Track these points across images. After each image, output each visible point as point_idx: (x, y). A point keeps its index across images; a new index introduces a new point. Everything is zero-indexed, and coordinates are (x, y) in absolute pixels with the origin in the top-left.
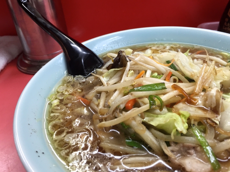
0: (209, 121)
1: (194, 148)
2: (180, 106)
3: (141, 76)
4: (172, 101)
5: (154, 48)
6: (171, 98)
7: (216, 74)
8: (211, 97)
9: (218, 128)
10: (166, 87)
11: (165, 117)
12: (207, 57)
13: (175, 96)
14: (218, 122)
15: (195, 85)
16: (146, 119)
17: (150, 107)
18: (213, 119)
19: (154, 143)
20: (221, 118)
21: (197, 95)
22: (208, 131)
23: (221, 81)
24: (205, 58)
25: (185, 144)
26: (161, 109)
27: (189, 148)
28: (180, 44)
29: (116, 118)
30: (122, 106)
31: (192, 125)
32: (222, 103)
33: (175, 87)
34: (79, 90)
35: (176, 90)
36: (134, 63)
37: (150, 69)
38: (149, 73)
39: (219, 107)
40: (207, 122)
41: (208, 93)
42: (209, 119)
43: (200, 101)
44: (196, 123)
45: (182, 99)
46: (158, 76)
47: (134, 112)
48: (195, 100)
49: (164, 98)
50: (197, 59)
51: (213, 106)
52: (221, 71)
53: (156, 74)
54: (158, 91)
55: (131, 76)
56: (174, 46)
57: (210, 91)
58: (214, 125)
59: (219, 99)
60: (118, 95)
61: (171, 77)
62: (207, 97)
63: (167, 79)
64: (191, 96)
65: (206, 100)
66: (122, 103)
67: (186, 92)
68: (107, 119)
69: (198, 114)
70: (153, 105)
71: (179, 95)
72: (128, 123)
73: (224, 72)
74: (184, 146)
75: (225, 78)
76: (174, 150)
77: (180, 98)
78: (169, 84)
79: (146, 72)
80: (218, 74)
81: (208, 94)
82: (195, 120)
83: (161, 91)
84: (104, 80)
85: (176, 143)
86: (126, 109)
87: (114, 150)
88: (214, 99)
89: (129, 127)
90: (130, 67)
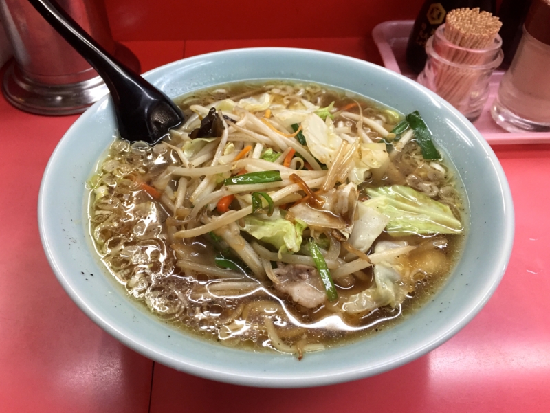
0: (335, 233)
1: (308, 271)
2: (299, 208)
3: (246, 155)
4: (288, 200)
5: (276, 91)
6: (287, 196)
7: (361, 157)
8: (343, 197)
9: (348, 243)
10: (282, 177)
11: (273, 226)
13: (293, 193)
14: (347, 235)
15: (325, 175)
16: (247, 228)
17: (254, 211)
18: (341, 231)
19: (255, 264)
20: (353, 230)
21: (325, 192)
22: (332, 248)
23: (367, 169)
25: (297, 265)
26: (270, 213)
27: (302, 271)
29: (202, 224)
30: (212, 207)
31: (310, 239)
32: (357, 207)
33: (295, 179)
35: (296, 183)
37: (261, 143)
38: (259, 148)
39: (352, 213)
40: (333, 235)
41: (339, 191)
42: (336, 230)
43: (328, 202)
44: (318, 235)
45: (303, 197)
46: (273, 155)
47: (230, 216)
48: (321, 200)
49: (276, 196)
51: (344, 211)
53: (270, 151)
54: (269, 184)
55: (229, 153)
57: (343, 188)
58: (342, 239)
59: (353, 202)
60: (206, 187)
61: (294, 156)
62: (338, 197)
63: (286, 161)
64: (316, 193)
65: (336, 202)
66: (212, 202)
67: (310, 186)
68: (188, 226)
69: (321, 223)
70: (258, 207)
71: (299, 192)
72: (218, 233)
73: (374, 154)
74: (295, 269)
76: (281, 273)
77: (300, 197)
78: (286, 172)
79: (254, 145)
81: (339, 193)
82: (316, 231)
83: (272, 183)
84: (184, 155)
85: (285, 264)
86: (217, 211)
87: (197, 272)
88: (346, 201)
89: (221, 239)
90: (229, 137)
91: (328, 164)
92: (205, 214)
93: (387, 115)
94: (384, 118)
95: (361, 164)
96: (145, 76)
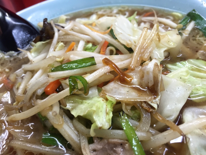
0: (144, 105)
1: (122, 145)
5: (100, 13)
6: (101, 77)
7: (159, 40)
8: (148, 73)
9: (157, 112)
10: (96, 62)
12: (155, 19)
13: (105, 74)
14: (155, 106)
15: (132, 57)
18: (150, 102)
19: (73, 140)
20: (160, 100)
21: (133, 70)
22: (143, 119)
23: (165, 49)
24: (153, 21)
25: (110, 140)
26: (86, 92)
27: (116, 145)
28: (129, 7)
31: (121, 114)
32: (162, 79)
33: (107, 62)
34: (7, 70)
35: (107, 65)
36: (64, 33)
37: (83, 40)
38: (82, 44)
39: (157, 86)
40: (142, 107)
41: (144, 68)
42: (145, 102)
43: (136, 78)
44: (129, 108)
45: (115, 76)
46: (93, 48)
47: (54, 98)
48: (129, 77)
50: (145, 22)
51: (150, 85)
52: (166, 36)
53: (90, 45)
54: (87, 68)
56: (122, 9)
57: (147, 64)
58: (151, 110)
59: (157, 75)
61: (108, 46)
62: (143, 73)
63: (102, 51)
64: (126, 72)
65: (142, 77)
67: (119, 67)
69: (130, 97)
70: (74, 88)
71: (111, 72)
73: (170, 37)
74: (109, 143)
75: (170, 45)
76: (96, 149)
77: (112, 76)
78: (99, 58)
79: (78, 42)
80: (162, 41)
81: (145, 69)
82: (127, 104)
83: (89, 67)
85: (101, 139)
87: (26, 151)
88: (151, 75)
89: (46, 119)
90: (59, 39)
91: (133, 47)
92: (34, 98)
93: (174, 16)
94: (172, 18)
95: (161, 45)
96: (19, 14)
